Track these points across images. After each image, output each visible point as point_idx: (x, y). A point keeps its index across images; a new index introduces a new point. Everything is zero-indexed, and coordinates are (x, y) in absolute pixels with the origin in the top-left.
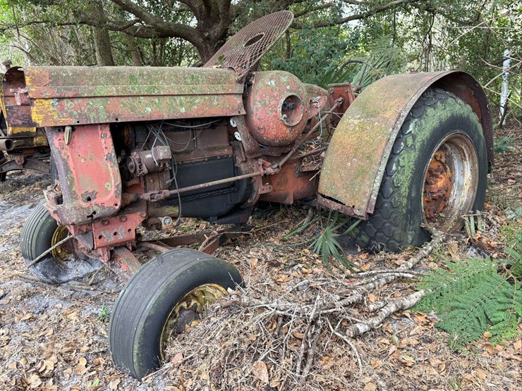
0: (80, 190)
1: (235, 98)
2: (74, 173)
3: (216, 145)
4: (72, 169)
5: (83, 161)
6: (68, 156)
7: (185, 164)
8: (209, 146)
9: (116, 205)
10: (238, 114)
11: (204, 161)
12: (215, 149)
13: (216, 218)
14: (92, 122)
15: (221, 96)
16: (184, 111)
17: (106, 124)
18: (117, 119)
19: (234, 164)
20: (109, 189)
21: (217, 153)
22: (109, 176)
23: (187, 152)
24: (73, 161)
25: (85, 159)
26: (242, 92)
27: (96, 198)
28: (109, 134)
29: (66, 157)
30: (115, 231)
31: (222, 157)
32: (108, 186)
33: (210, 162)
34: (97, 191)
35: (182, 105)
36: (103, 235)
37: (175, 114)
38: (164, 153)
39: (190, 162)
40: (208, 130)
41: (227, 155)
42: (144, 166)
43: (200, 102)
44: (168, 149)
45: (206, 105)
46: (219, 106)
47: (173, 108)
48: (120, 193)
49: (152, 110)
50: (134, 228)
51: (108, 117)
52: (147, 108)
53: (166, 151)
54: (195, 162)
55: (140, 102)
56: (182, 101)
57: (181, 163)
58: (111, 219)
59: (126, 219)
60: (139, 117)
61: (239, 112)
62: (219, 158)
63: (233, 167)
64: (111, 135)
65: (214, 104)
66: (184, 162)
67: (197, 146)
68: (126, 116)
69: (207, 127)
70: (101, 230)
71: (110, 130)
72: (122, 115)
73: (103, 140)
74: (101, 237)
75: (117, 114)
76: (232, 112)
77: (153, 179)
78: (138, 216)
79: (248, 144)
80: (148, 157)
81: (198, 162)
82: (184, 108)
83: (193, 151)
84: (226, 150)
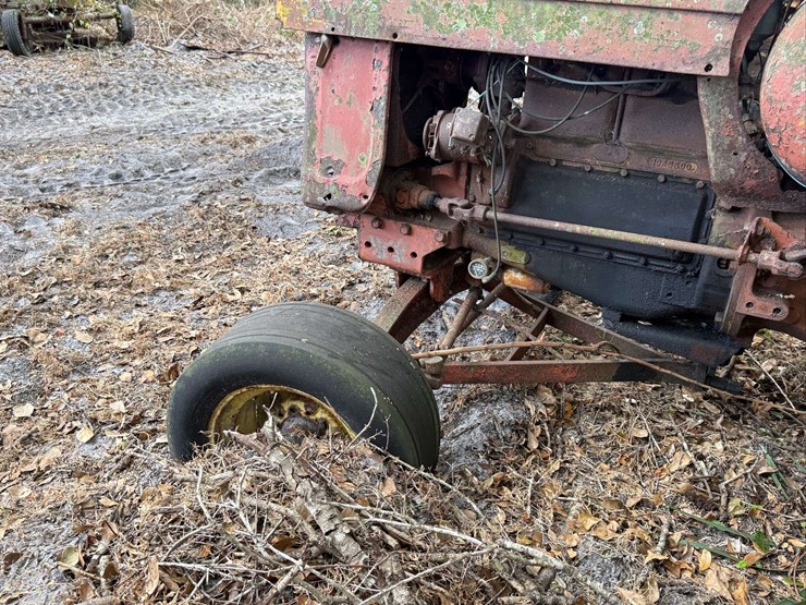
0: (321, 150)
1: (710, 24)
2: (319, 119)
3: (671, 144)
4: (318, 113)
5: (336, 103)
6: (318, 89)
7: (566, 167)
8: (648, 142)
9: (366, 197)
10: (705, 72)
11: (618, 174)
12: (661, 153)
13: (618, 316)
14: (353, 34)
15: (663, 16)
16: (543, 38)
17: (387, 43)
18: (395, 36)
20: (363, 165)
22: (367, 143)
24: (323, 99)
25: (340, 101)
26: (741, 10)
27: (340, 173)
28: (386, 63)
29: (314, 89)
30: (390, 244)
31: (671, 180)
32: (363, 160)
33: (631, 181)
34: (345, 160)
35: (540, 24)
36: (372, 242)
37: (516, 43)
38: (463, 125)
39: (578, 165)
40: (658, 101)
41: (691, 179)
42: (435, 142)
43: (592, 23)
44: (475, 120)
45: (607, 32)
46: (647, 40)
47: (517, 28)
48: (376, 179)
49: (468, 25)
50: (421, 254)
51: (381, 28)
52: (457, 21)
53: (468, 122)
54: (591, 171)
55: (448, 5)
56: (543, 14)
57: (553, 163)
58: (389, 223)
59: (410, 232)
60: (436, 39)
61: (708, 68)
62: (661, 178)
63: (695, 213)
64: (389, 66)
65: (633, 33)
66: (564, 163)
67: (618, 134)
68: (410, 31)
69: (649, 94)
70: (371, 233)
71: (390, 56)
72: (405, 27)
73: (375, 72)
74: (368, 244)
75: (397, 24)
76: (683, 62)
77: (481, 176)
78: (432, 236)
79: (729, 166)
80: (449, 127)
81: (599, 172)
82: (543, 32)
83: (597, 142)
84: (694, 166)
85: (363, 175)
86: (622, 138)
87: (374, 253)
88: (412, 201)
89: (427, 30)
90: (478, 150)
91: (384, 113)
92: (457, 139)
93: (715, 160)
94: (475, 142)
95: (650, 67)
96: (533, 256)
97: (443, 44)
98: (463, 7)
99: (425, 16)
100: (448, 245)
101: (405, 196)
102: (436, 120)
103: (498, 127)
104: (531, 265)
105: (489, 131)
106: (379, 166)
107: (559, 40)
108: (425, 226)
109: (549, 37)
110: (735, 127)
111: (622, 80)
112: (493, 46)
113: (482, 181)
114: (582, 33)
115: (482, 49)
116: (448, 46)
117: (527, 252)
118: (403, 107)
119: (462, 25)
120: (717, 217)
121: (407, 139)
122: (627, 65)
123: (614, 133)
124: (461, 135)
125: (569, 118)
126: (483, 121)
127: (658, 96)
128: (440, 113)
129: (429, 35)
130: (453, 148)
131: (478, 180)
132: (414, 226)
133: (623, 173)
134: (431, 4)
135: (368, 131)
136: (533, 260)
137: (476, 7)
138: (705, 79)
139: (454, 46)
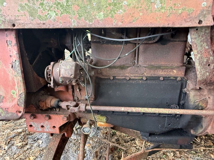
3: (163, 63)
7: (118, 79)
8: (153, 63)
9: (20, 112)
10: (197, 25)
11: (142, 79)
12: (159, 67)
13: (148, 134)
16: (102, 17)
17: (12, 30)
19: (182, 88)
20: (15, 96)
21: (161, 73)
22: (14, 85)
23: (122, 68)
28: (14, 41)
30: (42, 124)
31: (166, 79)
32: (14, 93)
33: (149, 82)
34: (3, 96)
36: (33, 125)
37: (87, 21)
38: (66, 70)
39: (123, 78)
40: (154, 45)
41: (174, 77)
42: (52, 79)
43: (130, 4)
44: (72, 66)
45: (139, 9)
46: (163, 11)
47: (86, 12)
48: (23, 103)
49: (56, 14)
50: (58, 126)
51: (4, 22)
52: (49, 12)
53: (68, 68)
54: (130, 79)
55: (42, 4)
56: (100, 3)
57: (112, 78)
58: (39, 115)
59: (50, 118)
60: (39, 24)
61: (200, 22)
62: (162, 79)
63: (179, 91)
64: (17, 43)
65: (154, 8)
66: (117, 78)
67: (138, 62)
68: (22, 22)
69: (152, 42)
70: (31, 121)
71: (16, 37)
72: (18, 20)
73: (9, 48)
74: (31, 126)
75: (13, 18)
76: (185, 20)
77: (79, 88)
78: (61, 118)
79: (206, 72)
80: (58, 70)
81: (133, 79)
82: (102, 13)
83: (130, 67)
84: (175, 71)
85: (15, 102)
86: (140, 63)
87: (35, 129)
88: (47, 105)
89: (32, 20)
90: (77, 81)
91: (19, 68)
92: (64, 77)
93: (201, 70)
94: (75, 78)
95: (166, 26)
96: (109, 117)
97: (44, 27)
98: (51, 4)
99: (29, 12)
100: (70, 120)
101: (44, 104)
102: (50, 67)
103: (84, 67)
104: (109, 121)
105: (80, 70)
106: (23, 96)
107: (112, 16)
108: (57, 114)
109: (106, 15)
110: (209, 52)
111: (136, 37)
112: (74, 24)
113: (80, 90)
114: (124, 11)
115: (68, 27)
116: (47, 27)
117: (106, 116)
118: (31, 63)
119: (53, 15)
120: (191, 92)
121: (38, 77)
122: (153, 26)
123: (136, 61)
124: (65, 76)
125: (119, 58)
126: (77, 65)
127: (156, 42)
128: (52, 63)
129: (34, 22)
130: (63, 81)
131: (78, 90)
132: (51, 115)
133: (144, 79)
134: (31, 5)
135: (13, 79)
136: (109, 119)
137: (59, 3)
138: (195, 29)
139: (51, 27)
